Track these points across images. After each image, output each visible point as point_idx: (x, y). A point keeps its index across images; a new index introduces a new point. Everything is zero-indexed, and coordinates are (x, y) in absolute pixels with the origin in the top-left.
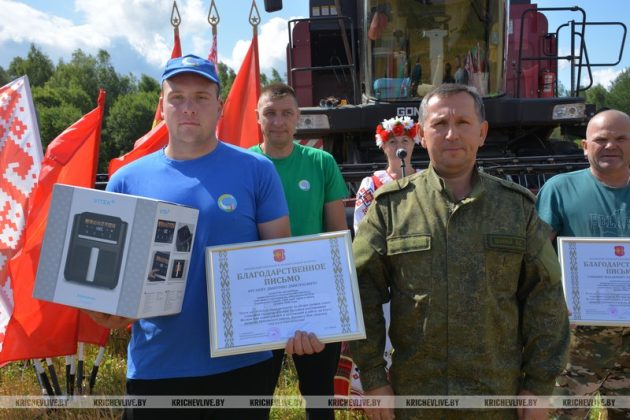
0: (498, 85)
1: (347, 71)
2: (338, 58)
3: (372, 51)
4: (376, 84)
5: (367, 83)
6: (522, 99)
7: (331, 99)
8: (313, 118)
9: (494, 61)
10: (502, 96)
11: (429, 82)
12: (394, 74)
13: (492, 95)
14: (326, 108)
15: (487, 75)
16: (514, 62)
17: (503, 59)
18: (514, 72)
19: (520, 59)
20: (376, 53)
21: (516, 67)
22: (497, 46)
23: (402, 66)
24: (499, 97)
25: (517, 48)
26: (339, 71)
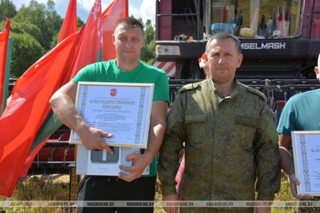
0: (296, 30)
1: (195, 17)
2: (190, 9)
3: (211, 4)
4: (213, 27)
5: (207, 26)
6: (312, 40)
7: (182, 36)
8: (170, 48)
9: (295, 14)
10: (298, 37)
11: (249, 27)
12: (225, 21)
13: (291, 37)
14: (178, 42)
15: (288, 23)
16: (308, 14)
17: (301, 13)
18: (308, 21)
19: (313, 13)
20: (214, 6)
21: (310, 18)
22: (297, 3)
23: (231, 15)
24: (296, 38)
25: (311, 5)
26: (190, 17)
